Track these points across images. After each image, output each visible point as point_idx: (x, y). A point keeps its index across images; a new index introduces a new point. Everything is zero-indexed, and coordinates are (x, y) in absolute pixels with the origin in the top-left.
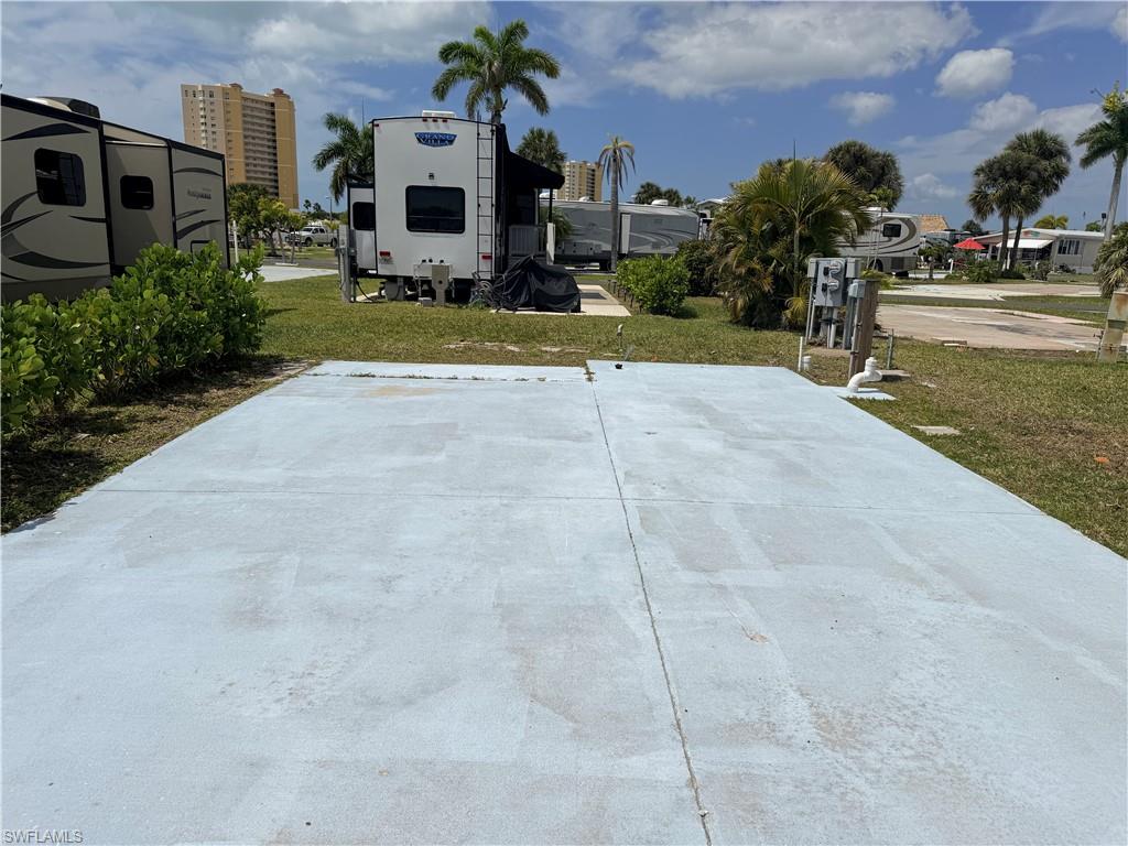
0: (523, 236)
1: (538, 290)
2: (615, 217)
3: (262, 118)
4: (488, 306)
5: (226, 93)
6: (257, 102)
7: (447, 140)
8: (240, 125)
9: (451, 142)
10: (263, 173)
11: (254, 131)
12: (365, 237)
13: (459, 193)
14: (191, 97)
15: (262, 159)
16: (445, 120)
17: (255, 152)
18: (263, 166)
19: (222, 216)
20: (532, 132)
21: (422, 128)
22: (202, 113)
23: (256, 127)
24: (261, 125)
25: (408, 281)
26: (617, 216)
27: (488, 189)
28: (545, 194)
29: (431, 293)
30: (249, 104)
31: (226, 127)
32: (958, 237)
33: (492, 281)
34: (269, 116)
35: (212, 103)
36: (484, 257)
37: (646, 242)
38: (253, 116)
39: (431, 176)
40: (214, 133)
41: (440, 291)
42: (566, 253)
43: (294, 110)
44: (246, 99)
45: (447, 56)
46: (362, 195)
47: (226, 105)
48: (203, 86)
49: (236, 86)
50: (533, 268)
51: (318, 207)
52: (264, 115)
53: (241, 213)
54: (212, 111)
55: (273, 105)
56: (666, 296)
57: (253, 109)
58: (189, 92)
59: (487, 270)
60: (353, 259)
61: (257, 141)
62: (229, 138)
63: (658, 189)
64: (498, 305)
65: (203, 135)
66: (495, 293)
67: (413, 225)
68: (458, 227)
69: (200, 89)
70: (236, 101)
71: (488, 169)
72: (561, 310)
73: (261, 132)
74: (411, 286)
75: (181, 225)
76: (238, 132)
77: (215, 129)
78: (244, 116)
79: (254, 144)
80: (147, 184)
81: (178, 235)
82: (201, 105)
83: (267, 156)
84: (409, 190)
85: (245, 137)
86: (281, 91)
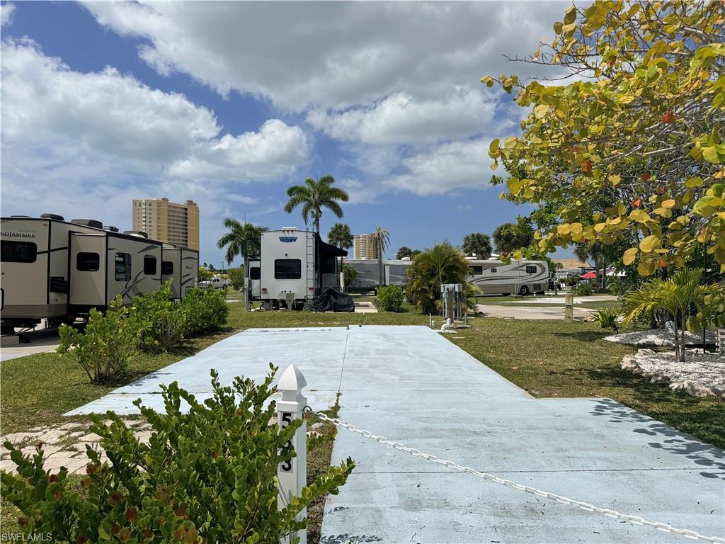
0: (329, 279)
1: (335, 303)
2: (381, 268)
3: (179, 217)
4: (312, 311)
5: (159, 203)
6: (177, 208)
7: (293, 240)
8: (166, 221)
9: (295, 240)
11: (174, 224)
12: (255, 283)
13: (299, 261)
14: (138, 207)
16: (292, 231)
17: (174, 236)
18: (177, 240)
19: (196, 276)
20: (336, 225)
21: (282, 235)
22: (144, 215)
23: (176, 222)
24: (179, 221)
25: (275, 301)
26: (381, 267)
27: (312, 259)
28: (339, 258)
29: (285, 305)
30: (172, 209)
31: (158, 222)
32: (586, 271)
33: (313, 300)
34: (184, 216)
35: (150, 209)
36: (310, 289)
37: (399, 280)
38: (174, 216)
39: (286, 255)
40: (150, 226)
41: (290, 306)
42: (355, 286)
43: (199, 212)
44: (170, 206)
45: (291, 193)
46: (254, 264)
47: (159, 210)
48: (145, 200)
49: (165, 200)
50: (333, 293)
51: (211, 267)
52: (181, 215)
54: (150, 214)
55: (186, 209)
56: (392, 303)
57: (174, 212)
58: (137, 204)
59: (311, 295)
60: (250, 292)
61: (176, 230)
62: (159, 229)
63: (410, 250)
64: (317, 310)
65: (144, 227)
66: (315, 305)
67: (277, 276)
68: (298, 276)
69: (144, 202)
70: (165, 208)
71: (312, 251)
72: (345, 311)
73: (178, 225)
74: (276, 304)
75: (183, 280)
76: (165, 225)
77: (151, 224)
78: (169, 216)
79: (174, 232)
80: (170, 264)
81: (182, 284)
82: (144, 211)
83: (181, 238)
84: (276, 261)
85: (169, 228)
86: (192, 202)
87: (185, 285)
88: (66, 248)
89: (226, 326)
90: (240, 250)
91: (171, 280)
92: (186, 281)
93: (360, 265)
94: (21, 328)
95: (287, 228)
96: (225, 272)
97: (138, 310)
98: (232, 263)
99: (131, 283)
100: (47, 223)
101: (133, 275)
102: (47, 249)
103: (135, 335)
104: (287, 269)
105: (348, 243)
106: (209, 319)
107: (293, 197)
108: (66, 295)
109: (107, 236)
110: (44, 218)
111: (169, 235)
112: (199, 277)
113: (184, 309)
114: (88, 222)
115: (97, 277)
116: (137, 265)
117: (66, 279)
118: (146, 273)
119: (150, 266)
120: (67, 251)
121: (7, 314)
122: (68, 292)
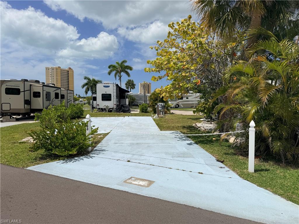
0: (123, 101)
1: (124, 110)
3: (65, 74)
4: (115, 112)
5: (57, 69)
6: (64, 70)
7: (108, 87)
8: (60, 76)
11: (63, 77)
12: (95, 102)
13: (110, 95)
15: (65, 84)
16: (108, 84)
17: (63, 82)
18: (65, 86)
20: (128, 80)
21: (104, 85)
22: (50, 74)
24: (65, 76)
25: (102, 109)
27: (115, 94)
29: (105, 110)
31: (56, 77)
33: (116, 108)
34: (67, 74)
35: (53, 71)
36: (115, 105)
38: (63, 74)
39: (106, 92)
40: (53, 78)
41: (107, 110)
42: (135, 104)
43: (73, 72)
44: (61, 70)
45: (110, 67)
46: (94, 95)
47: (57, 71)
48: (51, 67)
49: (59, 67)
50: (123, 106)
51: (79, 96)
54: (53, 73)
55: (68, 71)
56: (143, 110)
57: (63, 72)
58: (47, 69)
59: (115, 107)
62: (57, 79)
64: (117, 112)
65: (51, 79)
66: (116, 110)
67: (103, 100)
68: (110, 100)
69: (50, 68)
70: (59, 71)
71: (115, 91)
72: (127, 112)
73: (65, 78)
74: (102, 110)
76: (59, 78)
77: (53, 77)
78: (61, 74)
79: (63, 81)
80: (64, 95)
81: (68, 102)
82: (50, 72)
83: (66, 83)
84: (102, 94)
85: (61, 79)
86: (70, 68)
87: (69, 103)
88: (29, 90)
89: (83, 116)
90: (90, 90)
91: (64, 101)
92: (69, 102)
93: (137, 96)
94: (16, 116)
95: (106, 82)
96: (85, 98)
97: (55, 110)
98: (87, 94)
99: (51, 102)
100: (23, 82)
101: (52, 99)
102: (23, 91)
103: (55, 116)
104: (106, 97)
105: (133, 87)
106: (77, 114)
107: (110, 69)
108: (30, 106)
109: (43, 86)
110: (22, 80)
111: (61, 82)
112: (74, 100)
113: (69, 110)
114: (35, 81)
115: (40, 100)
116: (53, 96)
117: (30, 100)
118: (55, 99)
119: (57, 96)
120: (29, 91)
121: (10, 111)
122: (30, 105)
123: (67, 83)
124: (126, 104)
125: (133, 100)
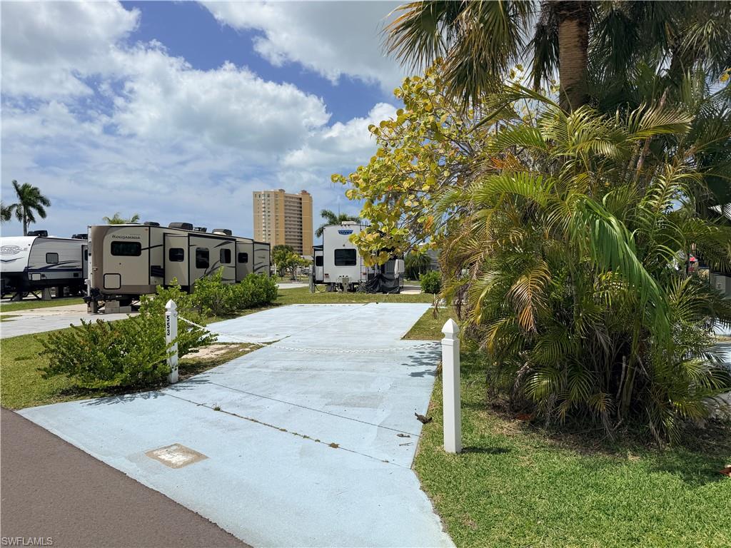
1: (383, 286)
3: (294, 206)
4: (364, 292)
5: (276, 194)
6: (292, 198)
7: (349, 232)
8: (283, 211)
9: (351, 233)
10: (295, 236)
11: (290, 213)
12: (319, 269)
13: (353, 251)
14: (258, 198)
16: (349, 225)
17: (290, 225)
18: (294, 232)
19: (268, 264)
21: (341, 228)
22: (263, 206)
23: (292, 211)
24: (294, 210)
25: (334, 284)
29: (342, 288)
30: (288, 199)
31: (276, 212)
33: (366, 283)
34: (299, 205)
35: (268, 200)
36: (363, 274)
38: (290, 206)
39: (344, 245)
40: (269, 216)
41: (346, 287)
43: (312, 201)
44: (286, 197)
46: (319, 254)
47: (276, 201)
49: (282, 191)
50: (382, 277)
52: (296, 205)
53: (279, 260)
54: (269, 204)
55: (301, 199)
57: (290, 202)
58: (257, 195)
59: (364, 279)
60: (314, 277)
61: (292, 219)
62: (277, 218)
64: (369, 291)
65: (264, 217)
66: (366, 287)
67: (337, 263)
68: (354, 263)
69: (263, 193)
70: (281, 199)
72: (392, 293)
73: (294, 214)
74: (336, 286)
75: (256, 267)
76: (282, 215)
77: (269, 214)
78: (286, 206)
79: (290, 221)
80: (246, 255)
81: (254, 271)
82: (263, 202)
84: (336, 251)
85: (286, 217)
86: (306, 192)
87: (259, 271)
88: (161, 245)
92: (258, 269)
95: (345, 223)
99: (209, 270)
100: (148, 228)
101: (211, 264)
104: (345, 257)
108: (162, 279)
109: (189, 236)
110: (145, 225)
111: (286, 224)
114: (181, 225)
115: (183, 265)
116: (214, 256)
117: (162, 267)
118: (222, 263)
119: (226, 256)
120: (162, 247)
121: (123, 291)
122: (164, 277)
123: (298, 225)
124: (393, 273)
125: (425, 262)
